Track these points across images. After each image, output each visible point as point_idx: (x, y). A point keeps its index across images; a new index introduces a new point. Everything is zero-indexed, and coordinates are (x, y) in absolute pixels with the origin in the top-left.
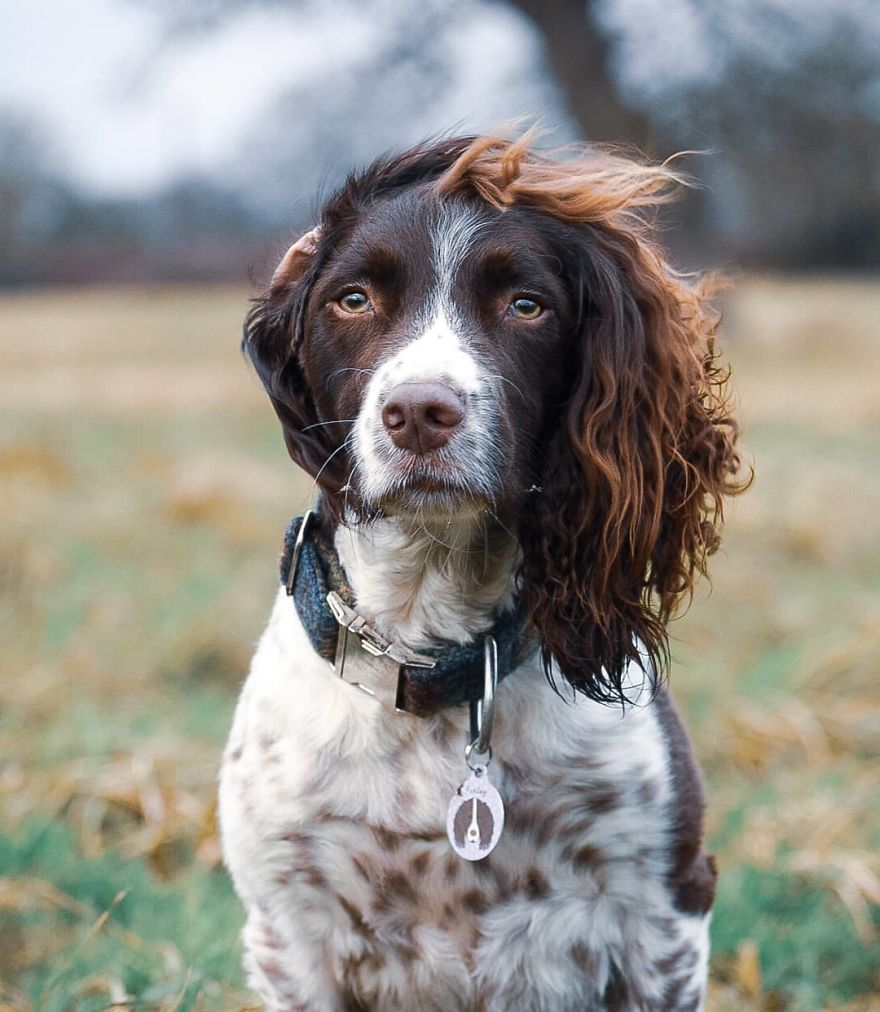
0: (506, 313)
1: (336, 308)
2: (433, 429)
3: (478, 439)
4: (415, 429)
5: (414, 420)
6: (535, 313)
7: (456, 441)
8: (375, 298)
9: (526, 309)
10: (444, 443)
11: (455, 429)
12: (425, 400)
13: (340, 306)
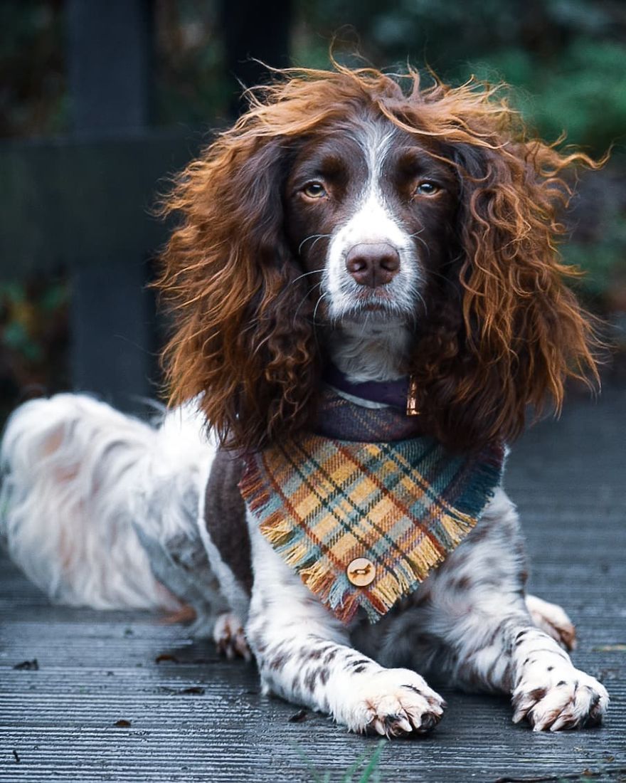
0: (415, 193)
1: (303, 195)
2: (384, 272)
3: (408, 277)
4: (374, 273)
5: (374, 267)
6: (434, 192)
7: (396, 280)
8: (328, 188)
9: (427, 190)
10: (390, 281)
11: (394, 272)
12: (381, 254)
13: (306, 194)
